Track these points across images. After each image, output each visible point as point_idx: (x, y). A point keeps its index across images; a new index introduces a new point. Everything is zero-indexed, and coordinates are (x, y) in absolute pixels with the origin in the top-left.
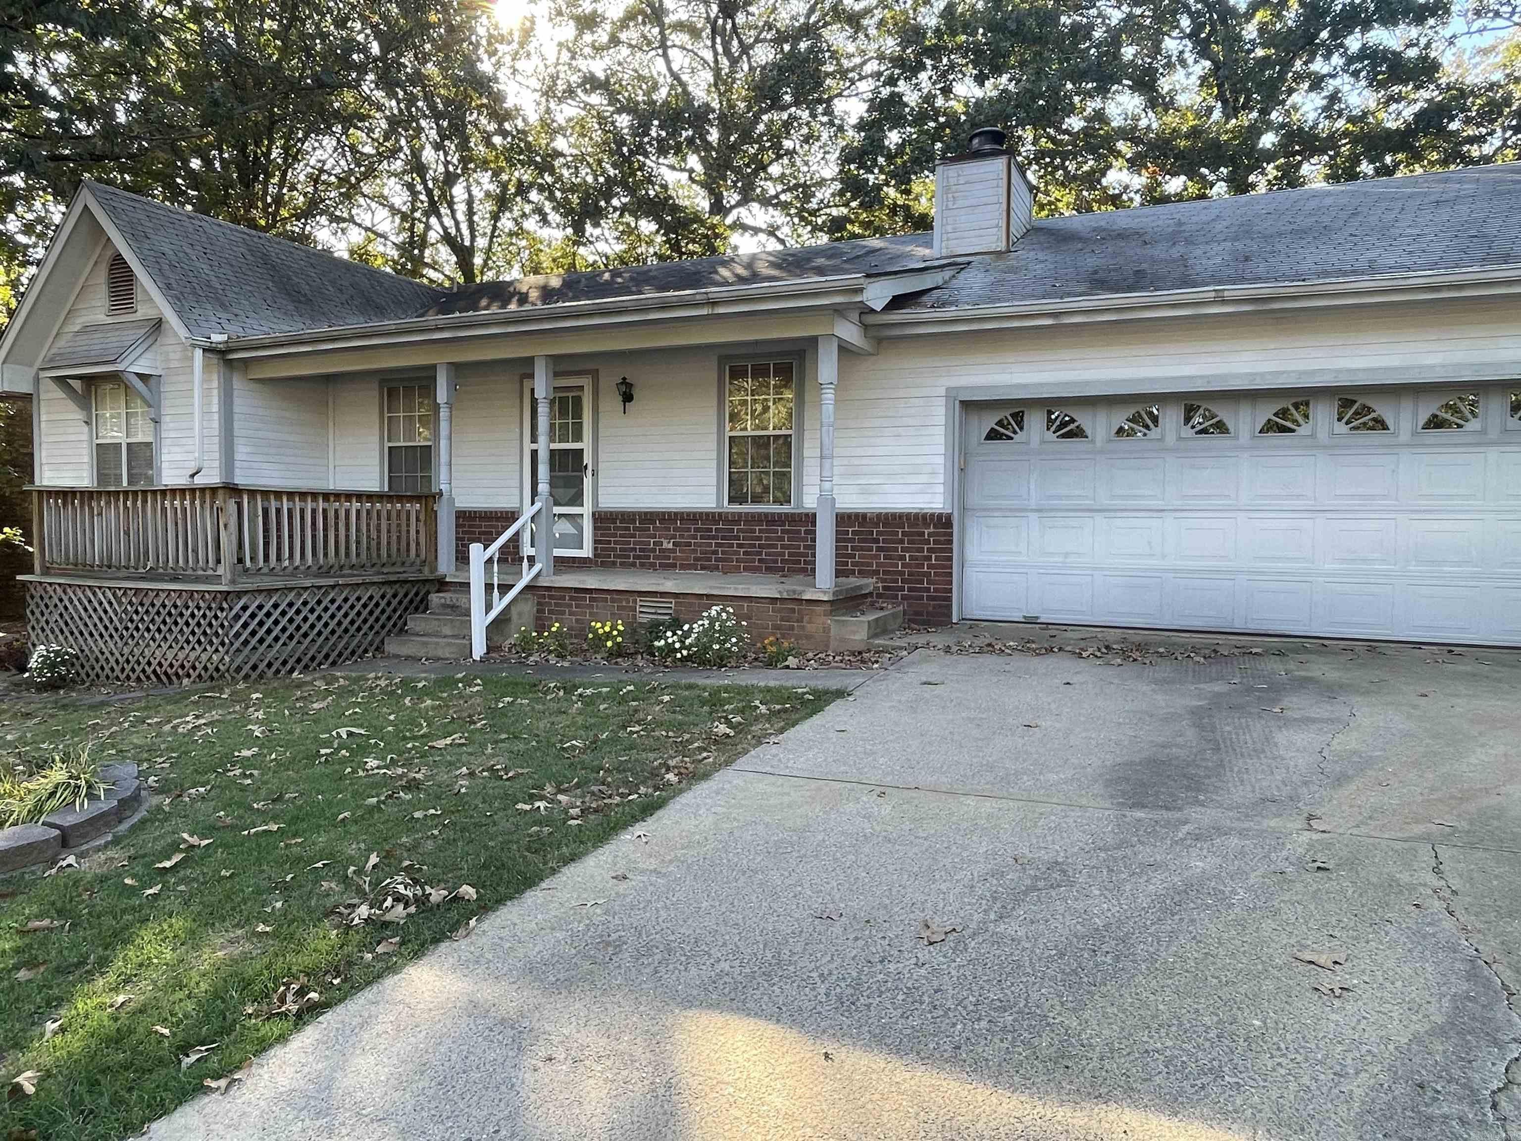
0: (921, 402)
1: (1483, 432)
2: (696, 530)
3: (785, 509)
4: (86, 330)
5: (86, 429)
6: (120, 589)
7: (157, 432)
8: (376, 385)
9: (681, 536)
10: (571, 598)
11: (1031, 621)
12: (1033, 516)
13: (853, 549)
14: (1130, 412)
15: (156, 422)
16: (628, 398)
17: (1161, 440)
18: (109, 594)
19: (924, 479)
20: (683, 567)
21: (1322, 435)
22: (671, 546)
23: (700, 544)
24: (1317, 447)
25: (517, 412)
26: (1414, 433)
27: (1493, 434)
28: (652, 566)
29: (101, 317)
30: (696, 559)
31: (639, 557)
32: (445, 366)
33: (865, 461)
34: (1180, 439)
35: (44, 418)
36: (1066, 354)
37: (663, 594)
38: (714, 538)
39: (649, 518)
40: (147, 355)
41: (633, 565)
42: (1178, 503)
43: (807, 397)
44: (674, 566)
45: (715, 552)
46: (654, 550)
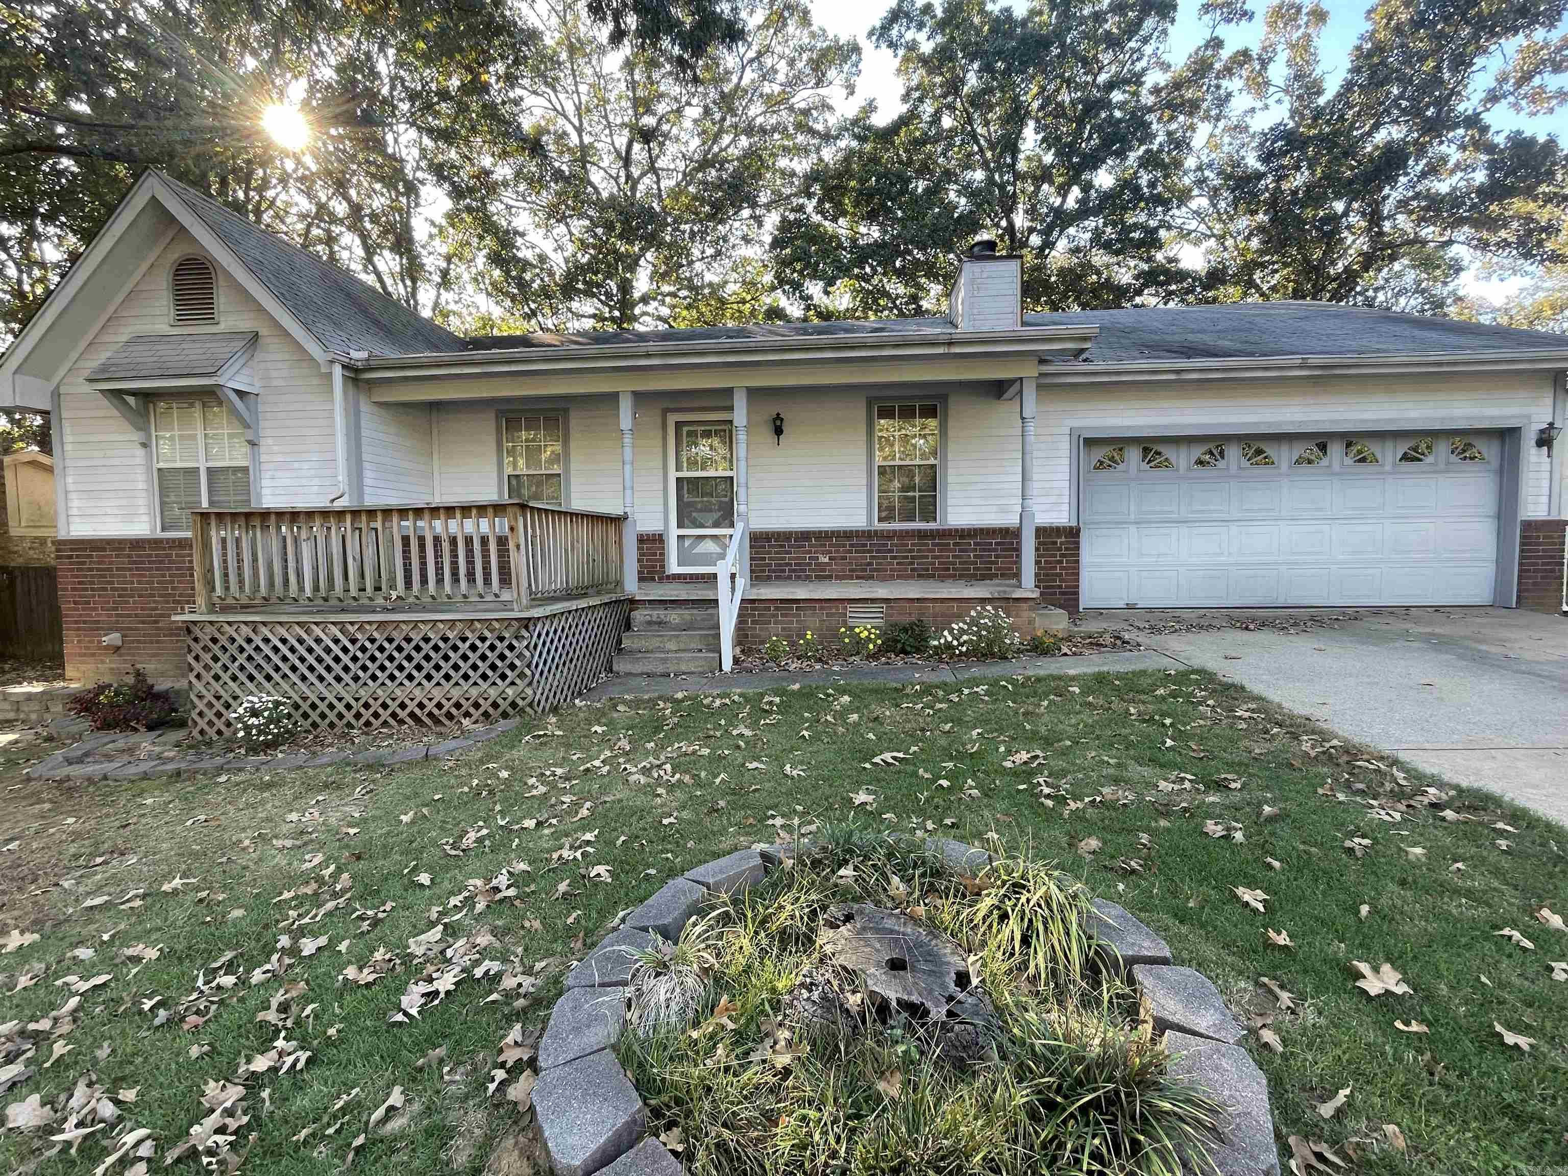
0: (1049, 438)
1: (1435, 464)
2: (851, 545)
3: (932, 525)
4: (138, 340)
5: (140, 452)
6: (352, 623)
7: (255, 457)
8: (492, 415)
9: (837, 552)
10: (777, 609)
11: (1130, 607)
12: (1133, 529)
13: (997, 557)
14: (1205, 448)
15: (253, 444)
16: (779, 431)
17: (1228, 468)
18: (335, 631)
19: (1053, 499)
20: (837, 578)
21: (1336, 466)
22: (827, 560)
23: (856, 558)
24: (1333, 474)
25: (659, 442)
26: (1394, 465)
27: (1442, 466)
28: (808, 577)
29: (162, 326)
30: (851, 570)
31: (794, 571)
32: (629, 396)
33: (1006, 486)
34: (1240, 468)
35: (68, 438)
36: (1165, 404)
37: (873, 600)
38: (869, 551)
39: (805, 536)
40: (244, 371)
41: (790, 578)
42: (1239, 515)
43: (951, 433)
44: (830, 577)
45: (870, 564)
46: (810, 564)
